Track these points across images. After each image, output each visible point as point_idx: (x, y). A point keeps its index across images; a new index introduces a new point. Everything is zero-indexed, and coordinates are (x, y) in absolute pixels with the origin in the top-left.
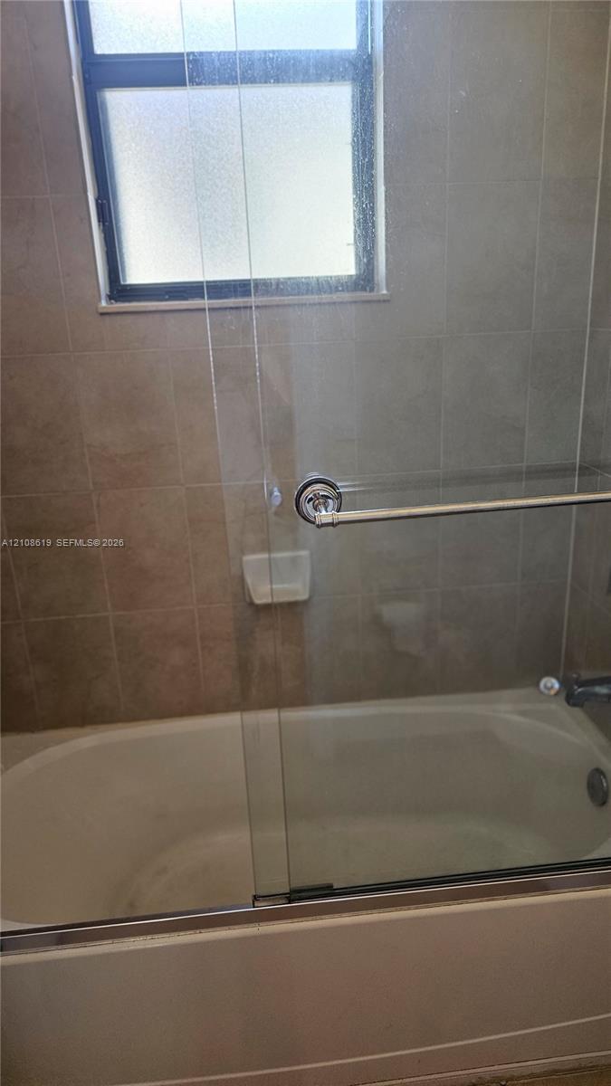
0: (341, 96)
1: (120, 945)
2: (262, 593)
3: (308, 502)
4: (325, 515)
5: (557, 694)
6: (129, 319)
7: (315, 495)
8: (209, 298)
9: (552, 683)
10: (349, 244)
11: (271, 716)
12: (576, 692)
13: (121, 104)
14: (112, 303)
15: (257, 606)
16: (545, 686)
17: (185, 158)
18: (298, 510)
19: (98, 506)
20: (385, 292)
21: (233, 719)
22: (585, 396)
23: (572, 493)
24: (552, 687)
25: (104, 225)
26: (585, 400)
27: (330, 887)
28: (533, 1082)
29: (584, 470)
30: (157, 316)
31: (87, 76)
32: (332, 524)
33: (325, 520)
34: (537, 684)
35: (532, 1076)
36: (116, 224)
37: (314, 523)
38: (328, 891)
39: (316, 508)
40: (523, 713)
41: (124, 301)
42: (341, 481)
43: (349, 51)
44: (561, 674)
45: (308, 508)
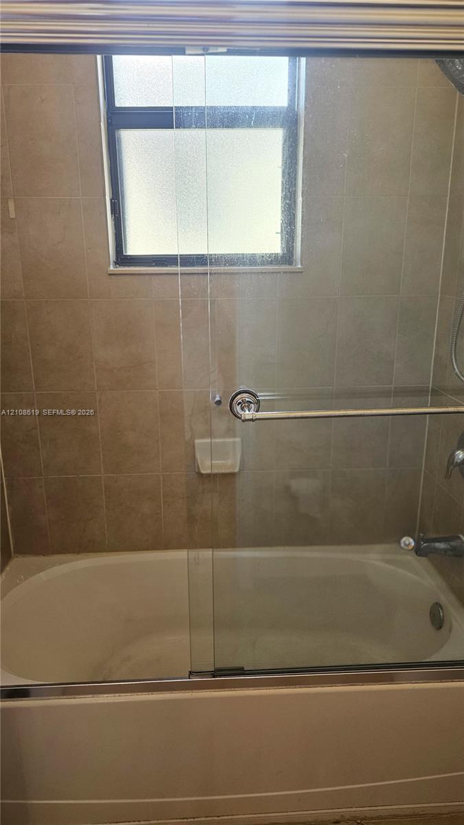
0: (275, 138)
1: (97, 699)
2: (207, 465)
3: (238, 405)
4: (248, 414)
5: (412, 549)
6: (128, 278)
7: (243, 401)
8: (181, 266)
9: (409, 541)
10: (277, 233)
11: (207, 553)
12: (422, 547)
13: (130, 139)
14: (116, 267)
15: (202, 474)
16: (405, 545)
17: (170, 174)
18: (231, 410)
19: (100, 401)
20: (299, 266)
21: (182, 554)
22: (437, 340)
23: (427, 407)
24: (409, 544)
25: (115, 216)
26: (436, 343)
27: (242, 669)
28: (379, 823)
29: (435, 392)
30: (147, 277)
31: (110, 121)
32: (252, 420)
33: (247, 418)
34: (399, 542)
35: (379, 817)
36: (123, 215)
37: (240, 418)
38: (240, 671)
39: (242, 409)
40: (387, 562)
41: (124, 266)
42: (260, 392)
43: (283, 107)
44: (416, 536)
45: (238, 408)
